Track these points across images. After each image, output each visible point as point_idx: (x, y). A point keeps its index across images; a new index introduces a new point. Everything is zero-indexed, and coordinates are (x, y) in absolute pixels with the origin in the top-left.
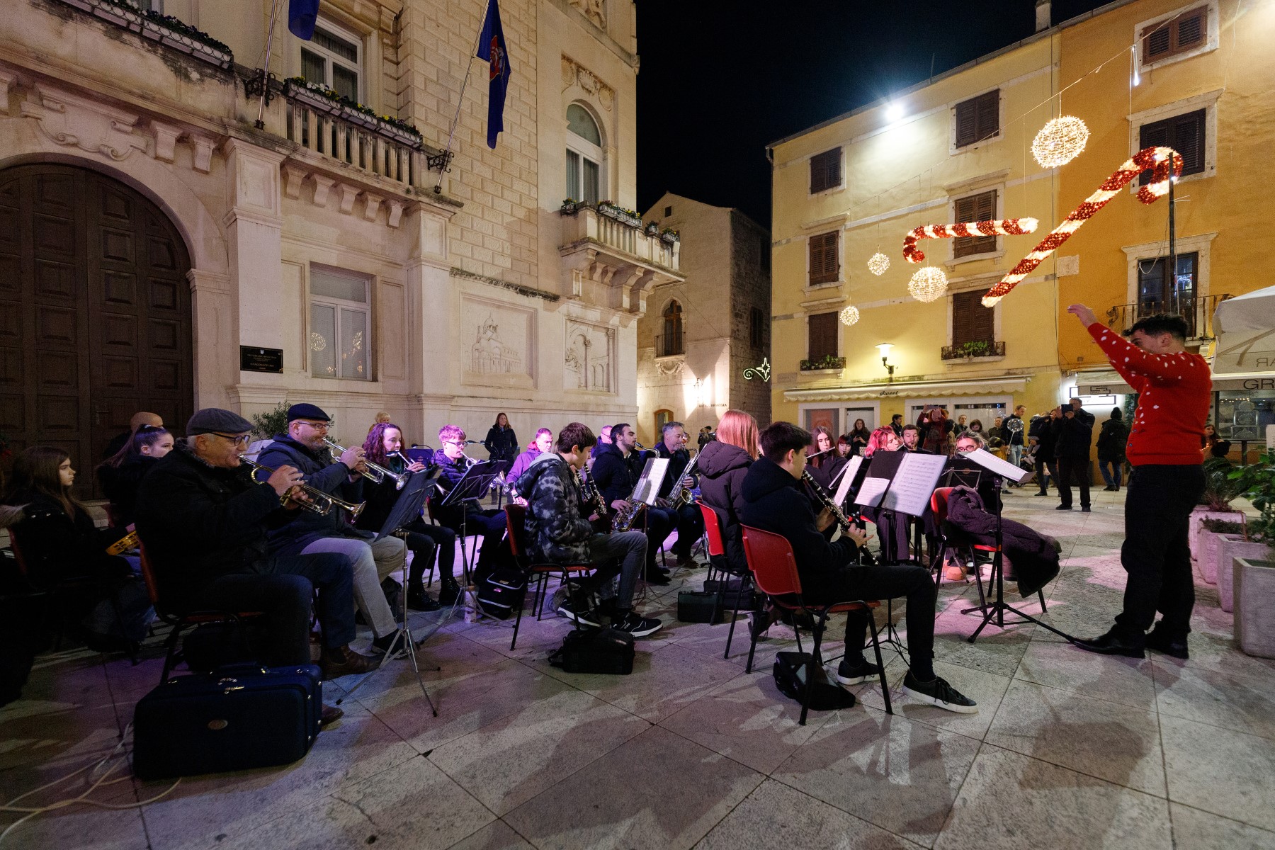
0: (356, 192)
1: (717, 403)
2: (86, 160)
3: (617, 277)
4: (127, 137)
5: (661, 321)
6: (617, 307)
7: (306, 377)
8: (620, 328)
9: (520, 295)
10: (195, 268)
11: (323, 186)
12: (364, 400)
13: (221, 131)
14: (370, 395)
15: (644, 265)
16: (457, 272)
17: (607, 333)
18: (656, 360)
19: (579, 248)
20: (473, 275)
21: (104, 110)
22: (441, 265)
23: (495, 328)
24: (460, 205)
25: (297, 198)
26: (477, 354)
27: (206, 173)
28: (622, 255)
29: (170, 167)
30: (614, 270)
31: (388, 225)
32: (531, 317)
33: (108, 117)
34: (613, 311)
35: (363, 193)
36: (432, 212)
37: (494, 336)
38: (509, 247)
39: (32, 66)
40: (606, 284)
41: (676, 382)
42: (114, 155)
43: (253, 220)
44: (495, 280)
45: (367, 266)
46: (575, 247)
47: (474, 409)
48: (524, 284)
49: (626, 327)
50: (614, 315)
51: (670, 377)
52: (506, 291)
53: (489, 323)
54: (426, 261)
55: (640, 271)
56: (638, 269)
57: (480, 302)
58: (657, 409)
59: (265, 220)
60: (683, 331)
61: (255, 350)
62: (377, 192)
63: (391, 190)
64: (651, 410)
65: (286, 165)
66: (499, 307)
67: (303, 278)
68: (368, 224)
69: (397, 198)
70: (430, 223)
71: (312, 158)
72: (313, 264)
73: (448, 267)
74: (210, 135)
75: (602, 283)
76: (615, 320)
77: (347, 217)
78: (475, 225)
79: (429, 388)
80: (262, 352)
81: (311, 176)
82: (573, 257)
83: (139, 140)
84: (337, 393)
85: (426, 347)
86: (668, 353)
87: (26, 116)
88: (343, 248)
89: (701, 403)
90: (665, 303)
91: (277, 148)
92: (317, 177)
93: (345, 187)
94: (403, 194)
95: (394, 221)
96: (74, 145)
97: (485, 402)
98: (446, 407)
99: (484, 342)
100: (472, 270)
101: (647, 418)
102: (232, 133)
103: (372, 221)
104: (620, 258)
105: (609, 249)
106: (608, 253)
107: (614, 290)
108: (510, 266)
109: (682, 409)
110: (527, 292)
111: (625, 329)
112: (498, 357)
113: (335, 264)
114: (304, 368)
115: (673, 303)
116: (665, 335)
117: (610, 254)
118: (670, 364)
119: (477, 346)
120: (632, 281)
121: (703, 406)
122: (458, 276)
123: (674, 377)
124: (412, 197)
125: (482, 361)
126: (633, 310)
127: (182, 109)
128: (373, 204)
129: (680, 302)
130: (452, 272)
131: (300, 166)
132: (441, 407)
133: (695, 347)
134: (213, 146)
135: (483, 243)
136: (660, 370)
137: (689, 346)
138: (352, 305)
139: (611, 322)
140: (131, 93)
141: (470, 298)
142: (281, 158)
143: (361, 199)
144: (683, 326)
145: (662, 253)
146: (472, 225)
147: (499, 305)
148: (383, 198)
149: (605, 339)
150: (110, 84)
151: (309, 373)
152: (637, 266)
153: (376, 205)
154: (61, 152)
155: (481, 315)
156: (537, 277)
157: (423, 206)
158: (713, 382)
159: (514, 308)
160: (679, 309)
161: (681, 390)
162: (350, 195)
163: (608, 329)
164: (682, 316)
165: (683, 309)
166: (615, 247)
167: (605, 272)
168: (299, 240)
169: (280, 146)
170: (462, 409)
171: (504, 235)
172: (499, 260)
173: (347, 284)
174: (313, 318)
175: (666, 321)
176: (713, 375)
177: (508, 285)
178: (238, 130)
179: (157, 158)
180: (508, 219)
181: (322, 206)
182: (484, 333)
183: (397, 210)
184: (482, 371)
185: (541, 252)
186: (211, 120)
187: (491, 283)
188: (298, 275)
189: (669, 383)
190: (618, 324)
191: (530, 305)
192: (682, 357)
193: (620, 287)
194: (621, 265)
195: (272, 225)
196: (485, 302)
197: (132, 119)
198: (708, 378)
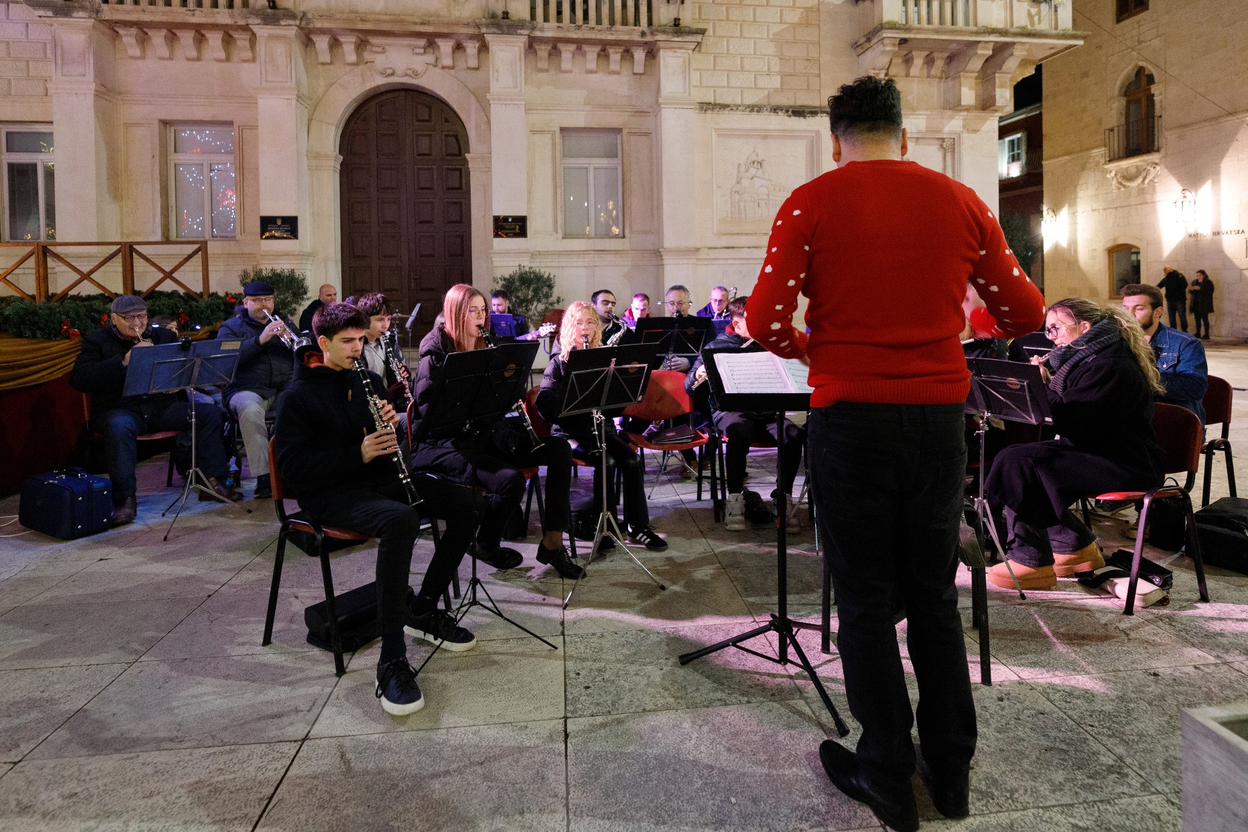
0: (597, 49)
1: (1224, 228)
2: (402, 83)
3: (954, 64)
4: (421, 57)
5: (1118, 104)
6: (954, 106)
7: (557, 239)
8: (965, 136)
9: (793, 118)
10: (469, 152)
11: (567, 51)
12: (611, 258)
13: (476, 31)
14: (616, 252)
15: (993, 38)
16: (706, 107)
17: (942, 146)
18: (1106, 167)
19: (874, 41)
20: (728, 106)
21: (406, 41)
22: (683, 104)
23: (760, 163)
24: (702, 32)
25: (547, 71)
26: (737, 197)
27: (477, 69)
28: (945, 32)
29: (452, 72)
30: (945, 55)
31: (634, 74)
32: (812, 142)
33: (409, 46)
34: (949, 113)
35: (604, 48)
36: (671, 48)
37: (759, 174)
38: (778, 62)
39: (360, 26)
40: (935, 77)
41: (1145, 198)
42: (416, 74)
43: (502, 102)
44: (756, 106)
45: (612, 120)
46: (869, 40)
47: (730, 262)
48: (800, 102)
49: (975, 131)
50: (952, 118)
51: (1134, 192)
52: (773, 116)
53: (753, 158)
54: (666, 104)
55: (984, 48)
56: (980, 45)
57: (740, 136)
58: (1110, 244)
59: (511, 100)
60: (1157, 113)
61: (506, 219)
62: (616, 43)
63: (626, 38)
64: (1102, 245)
65: (532, 45)
66: (765, 137)
67: (554, 144)
68: (615, 77)
69: (638, 44)
70: (671, 61)
71: (549, 30)
72: (562, 130)
73: (693, 104)
74: (472, 37)
75: (928, 76)
76: (954, 124)
77: (593, 76)
78: (731, 47)
79: (669, 241)
80: (510, 220)
81: (555, 46)
82: (869, 53)
83: (430, 58)
84: (584, 252)
85: (666, 197)
86: (1131, 152)
87: (367, 63)
88: (589, 107)
89: (1192, 231)
90: (1125, 73)
91: (519, 31)
92: (560, 46)
93: (585, 47)
94: (639, 39)
95: (639, 68)
96: (393, 74)
97: (745, 253)
98: (691, 261)
99: (745, 182)
100: (728, 101)
101: (1093, 258)
102: (484, 30)
103: (618, 73)
104: (943, 37)
105: (919, 30)
106: (918, 36)
107: (950, 83)
108: (779, 86)
109: (1157, 243)
110: (803, 112)
111: (973, 136)
112: (766, 197)
113: (582, 124)
114: (556, 231)
115: (1140, 71)
116: (1127, 124)
117: (923, 36)
118: (1133, 170)
119: (738, 188)
120: (976, 64)
121: (1196, 235)
122: (709, 112)
123: (1141, 191)
124: (648, 38)
125: (742, 204)
126: (986, 104)
127: (448, 24)
128: (615, 55)
129: (1150, 68)
130: (701, 108)
131: (543, 40)
132: (685, 261)
133: (1180, 138)
134: (477, 45)
135: (742, 67)
136: (1114, 182)
137: (1167, 138)
138: (604, 162)
139: (946, 129)
140: (415, 23)
141: (725, 134)
142: (525, 39)
143: (603, 55)
144: (1157, 106)
145: (1034, 11)
146: (728, 50)
147: (765, 136)
148: (623, 48)
149: (940, 154)
150: (401, 22)
151: (560, 235)
152: (979, 42)
153: (618, 56)
154: (386, 82)
155: (742, 150)
156: (820, 91)
157: (661, 44)
158: (1217, 195)
159: (788, 135)
160: (1151, 79)
161: (1154, 211)
162: (592, 52)
163: (943, 139)
164: (1155, 89)
165: (1156, 79)
166: (924, 24)
167: (929, 61)
168: (550, 110)
169: (521, 29)
170: (717, 262)
171: (771, 49)
172: (765, 82)
173: (599, 142)
174: (565, 181)
175: (1128, 103)
176: (1216, 182)
177: (775, 109)
178: (487, 26)
179: (443, 68)
180: (776, 29)
181: (571, 72)
182: (747, 171)
183: (639, 55)
184: (743, 216)
185: (825, 58)
186: (468, 25)
187: (752, 110)
188: (550, 142)
189: (1133, 201)
190: (960, 129)
191: (809, 128)
192: (1154, 157)
193: (957, 77)
194: (954, 46)
195: (517, 102)
196: (747, 134)
197: (422, 42)
198: (1207, 188)
